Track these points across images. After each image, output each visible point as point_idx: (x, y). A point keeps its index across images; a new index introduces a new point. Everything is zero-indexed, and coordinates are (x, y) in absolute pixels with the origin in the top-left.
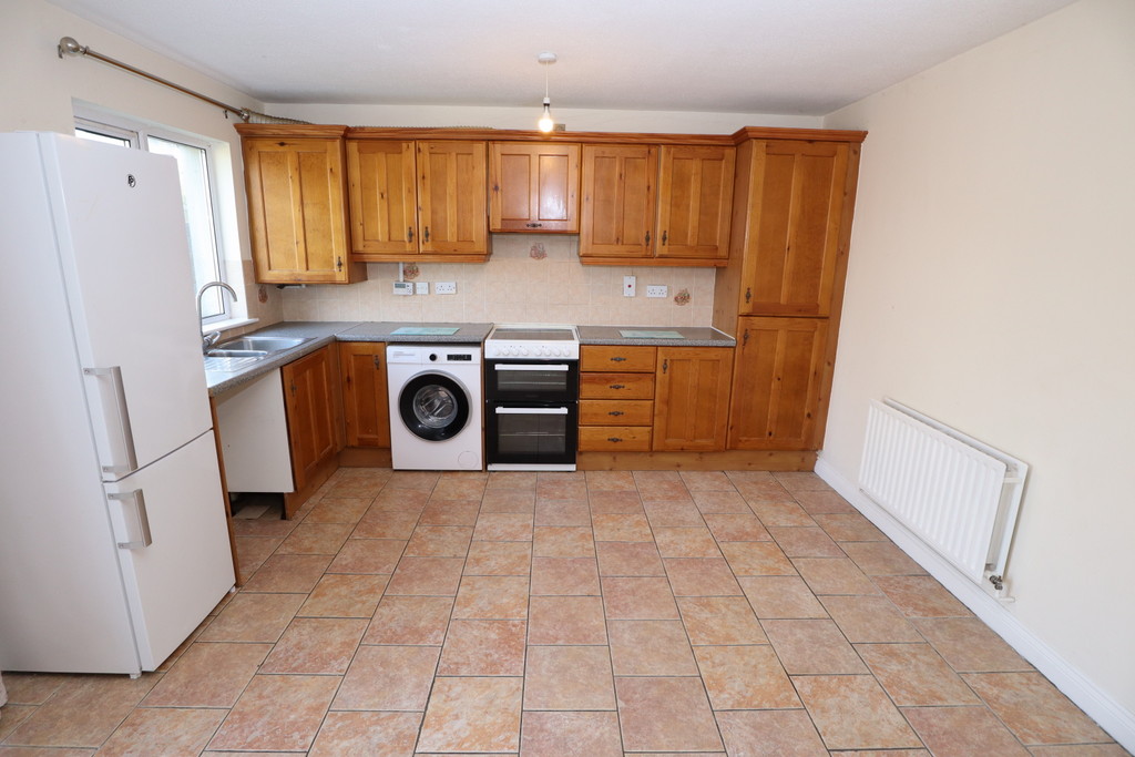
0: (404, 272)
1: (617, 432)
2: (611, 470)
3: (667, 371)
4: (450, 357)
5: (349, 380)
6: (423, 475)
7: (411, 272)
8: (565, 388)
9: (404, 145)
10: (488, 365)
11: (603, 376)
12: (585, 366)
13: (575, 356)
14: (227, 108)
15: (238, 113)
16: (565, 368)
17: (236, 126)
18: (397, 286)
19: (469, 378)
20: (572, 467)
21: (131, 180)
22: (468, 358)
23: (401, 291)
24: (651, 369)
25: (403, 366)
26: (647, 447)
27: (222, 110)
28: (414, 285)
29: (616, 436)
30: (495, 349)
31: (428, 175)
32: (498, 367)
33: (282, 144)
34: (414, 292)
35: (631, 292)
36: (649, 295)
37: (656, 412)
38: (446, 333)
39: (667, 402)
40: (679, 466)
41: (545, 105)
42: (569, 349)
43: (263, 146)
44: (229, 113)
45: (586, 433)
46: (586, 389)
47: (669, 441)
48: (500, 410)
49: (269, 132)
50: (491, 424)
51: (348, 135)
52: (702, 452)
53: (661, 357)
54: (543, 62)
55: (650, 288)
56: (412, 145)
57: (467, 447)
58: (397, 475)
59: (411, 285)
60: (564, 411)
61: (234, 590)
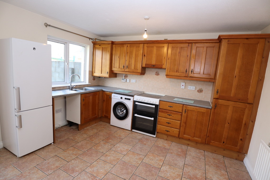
0: (125, 76)
1: (168, 129)
2: (166, 140)
3: (186, 113)
4: (125, 99)
5: (104, 100)
6: (116, 128)
8: (154, 112)
9: (124, 45)
10: (134, 102)
11: (165, 111)
12: (161, 107)
13: (158, 103)
14: (90, 38)
15: (92, 39)
16: (154, 106)
17: (92, 42)
18: (123, 80)
19: (130, 105)
20: (155, 136)
21: (34, 49)
22: (130, 99)
23: (123, 81)
24: (181, 111)
25: (115, 99)
26: (177, 136)
27: (88, 39)
28: (126, 80)
29: (168, 130)
30: (137, 98)
31: (129, 52)
32: (136, 103)
33: (100, 45)
34: (126, 81)
35: (183, 87)
36: (189, 89)
37: (181, 125)
38: (126, 92)
39: (186, 123)
40: (188, 145)
41: (145, 31)
42: (156, 101)
43: (97, 46)
44: (90, 39)
45: (159, 127)
46: (160, 114)
47: (185, 136)
48: (136, 115)
49: (98, 43)
50: (134, 118)
51: (113, 43)
52: (197, 142)
53: (184, 108)
54: (145, 19)
55: (189, 87)
56: (126, 45)
57: (128, 123)
58: (111, 126)
59: (125, 79)
60: (153, 119)
61: (52, 144)
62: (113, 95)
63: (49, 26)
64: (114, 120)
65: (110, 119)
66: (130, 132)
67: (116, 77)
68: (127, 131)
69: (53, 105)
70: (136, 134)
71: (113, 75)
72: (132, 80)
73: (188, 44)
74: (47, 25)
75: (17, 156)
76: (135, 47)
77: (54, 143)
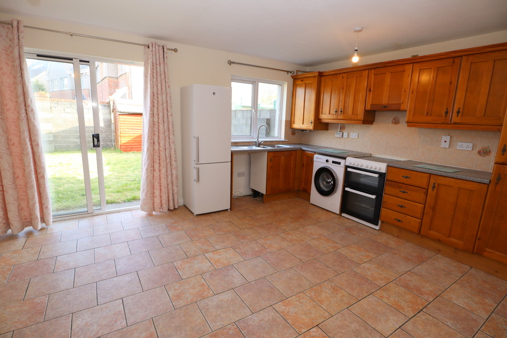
0: (340, 128)
1: (400, 216)
2: (397, 237)
3: (435, 189)
4: (333, 162)
5: (303, 165)
7: (342, 128)
8: (377, 186)
9: (338, 76)
10: (347, 167)
11: (396, 184)
12: (388, 177)
13: (383, 170)
14: (288, 72)
15: (291, 72)
16: (376, 175)
17: (291, 76)
18: (337, 133)
19: (339, 172)
20: (377, 228)
21: (214, 93)
22: (339, 163)
23: (338, 136)
24: (425, 186)
25: (319, 162)
26: (416, 230)
27: (286, 73)
28: (343, 133)
29: (400, 219)
30: (350, 161)
31: (345, 87)
32: (349, 169)
33: (302, 81)
34: (342, 136)
35: (447, 145)
36: (458, 148)
37: (425, 212)
38: (336, 152)
39: (433, 209)
40: (439, 251)
41: (355, 50)
42: (382, 167)
43: (299, 82)
44: (289, 73)
45: (384, 211)
46: (387, 189)
47: (432, 232)
48: (347, 189)
49: (299, 77)
50: (345, 194)
51: (321, 74)
52: (456, 249)
53: (432, 181)
54: (356, 31)
55: (460, 144)
56: (341, 75)
57: (334, 202)
58: (311, 207)
59: (341, 133)
60: (374, 197)
61: (229, 210)
62: (316, 156)
63: (233, 63)
64: (315, 197)
65: (310, 194)
66: (337, 216)
67: (328, 130)
68: (333, 215)
69: (232, 162)
70: (346, 220)
71: (321, 125)
72: (351, 134)
73: (452, 60)
74: (230, 63)
75: (193, 214)
76: (355, 77)
77: (230, 209)
